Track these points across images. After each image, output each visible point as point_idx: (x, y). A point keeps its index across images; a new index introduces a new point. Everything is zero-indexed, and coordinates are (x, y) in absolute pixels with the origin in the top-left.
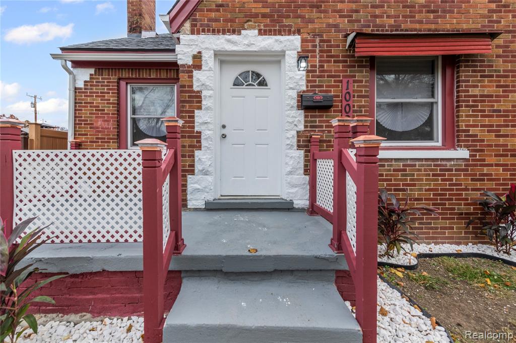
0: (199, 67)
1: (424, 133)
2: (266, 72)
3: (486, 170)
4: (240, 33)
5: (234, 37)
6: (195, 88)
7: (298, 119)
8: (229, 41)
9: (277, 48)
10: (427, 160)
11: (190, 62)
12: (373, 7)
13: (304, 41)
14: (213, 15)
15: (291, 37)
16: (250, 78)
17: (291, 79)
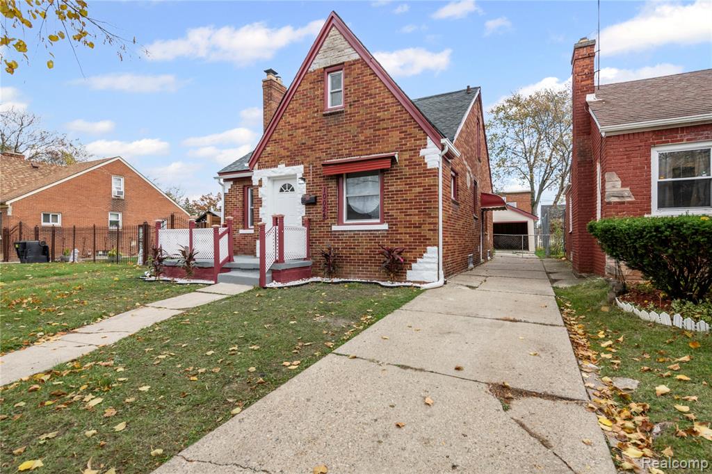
0: (260, 186)
2: (292, 184)
3: (399, 237)
4: (277, 167)
5: (273, 169)
6: (260, 197)
7: (302, 209)
9: (293, 173)
10: (366, 231)
11: (258, 184)
12: (338, 145)
13: (305, 167)
14: (267, 159)
15: (299, 166)
16: (287, 188)
17: (301, 188)
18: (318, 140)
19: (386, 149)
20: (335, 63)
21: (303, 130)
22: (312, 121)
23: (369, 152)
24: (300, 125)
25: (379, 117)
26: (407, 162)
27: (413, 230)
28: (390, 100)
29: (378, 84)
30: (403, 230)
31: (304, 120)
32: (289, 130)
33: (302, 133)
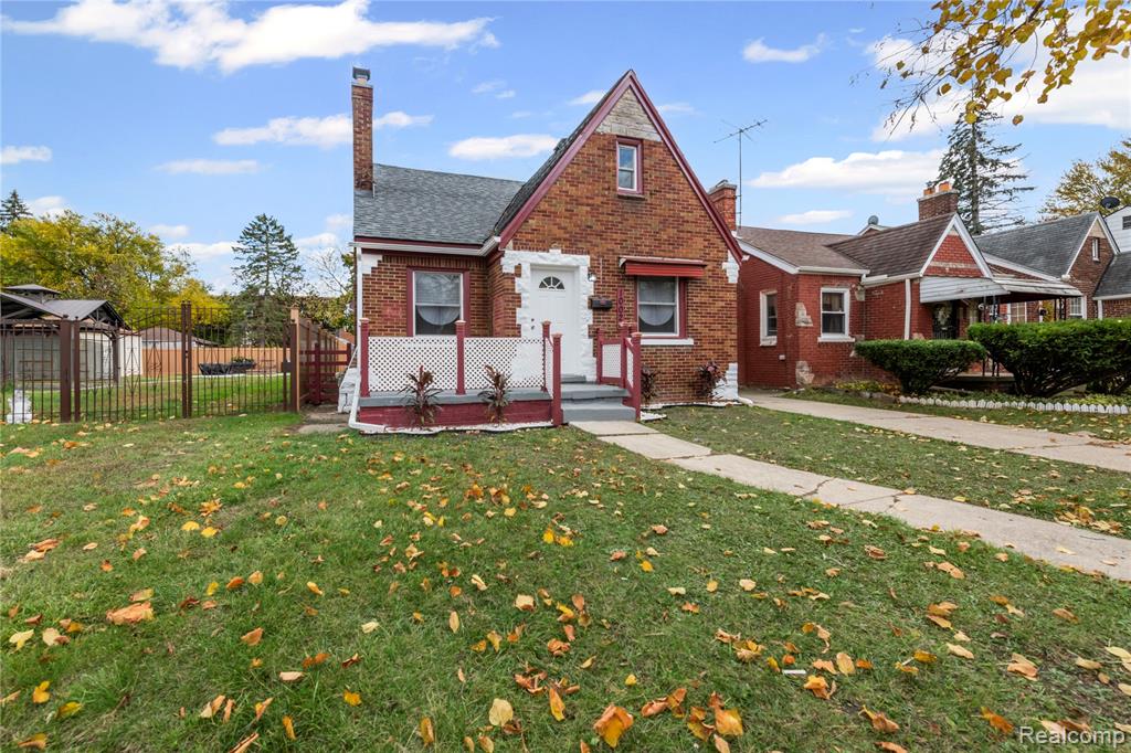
0: (519, 275)
1: (668, 327)
2: (563, 278)
3: (703, 353)
4: (548, 251)
5: (544, 254)
6: (517, 291)
7: (588, 317)
8: (541, 257)
9: (574, 263)
10: (670, 346)
11: (513, 272)
12: (635, 238)
13: (592, 259)
14: (529, 237)
15: (584, 256)
16: (551, 282)
17: (583, 286)
18: (610, 227)
19: (690, 256)
20: (631, 135)
21: (588, 208)
22: (601, 199)
23: (672, 255)
24: (585, 200)
25: (683, 217)
26: (710, 273)
27: (717, 346)
28: (695, 202)
29: (682, 180)
30: (706, 346)
31: (589, 195)
32: (567, 203)
33: (587, 212)
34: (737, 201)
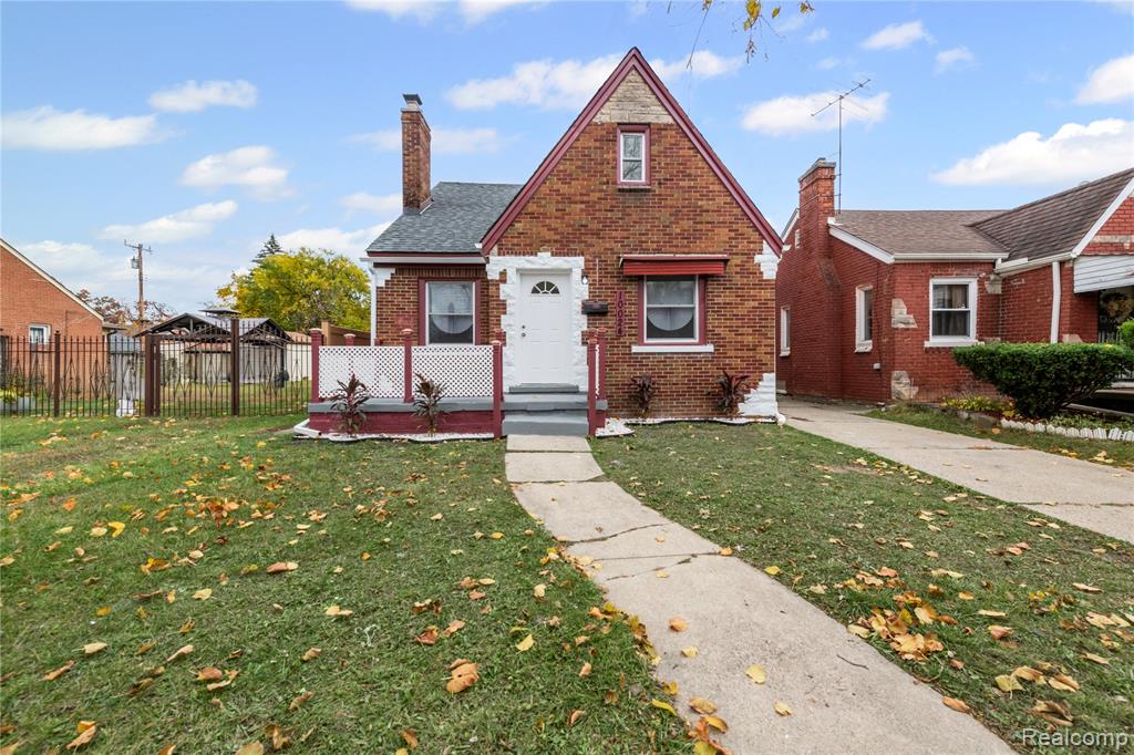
0: (504, 281)
1: (687, 332)
2: (557, 282)
3: (727, 361)
4: (536, 255)
5: (532, 258)
6: (501, 298)
7: (582, 322)
8: (529, 261)
9: (566, 266)
11: (498, 278)
12: (640, 234)
13: (586, 261)
14: (515, 241)
15: (577, 258)
16: (545, 287)
17: (577, 290)
18: (608, 224)
19: (711, 250)
20: (636, 121)
21: (583, 206)
22: (598, 195)
23: (686, 250)
24: (578, 198)
25: (701, 207)
26: (738, 269)
27: (746, 354)
28: (717, 187)
29: (701, 164)
30: (732, 353)
31: (584, 191)
32: (558, 202)
33: (582, 210)
34: (836, 181)
